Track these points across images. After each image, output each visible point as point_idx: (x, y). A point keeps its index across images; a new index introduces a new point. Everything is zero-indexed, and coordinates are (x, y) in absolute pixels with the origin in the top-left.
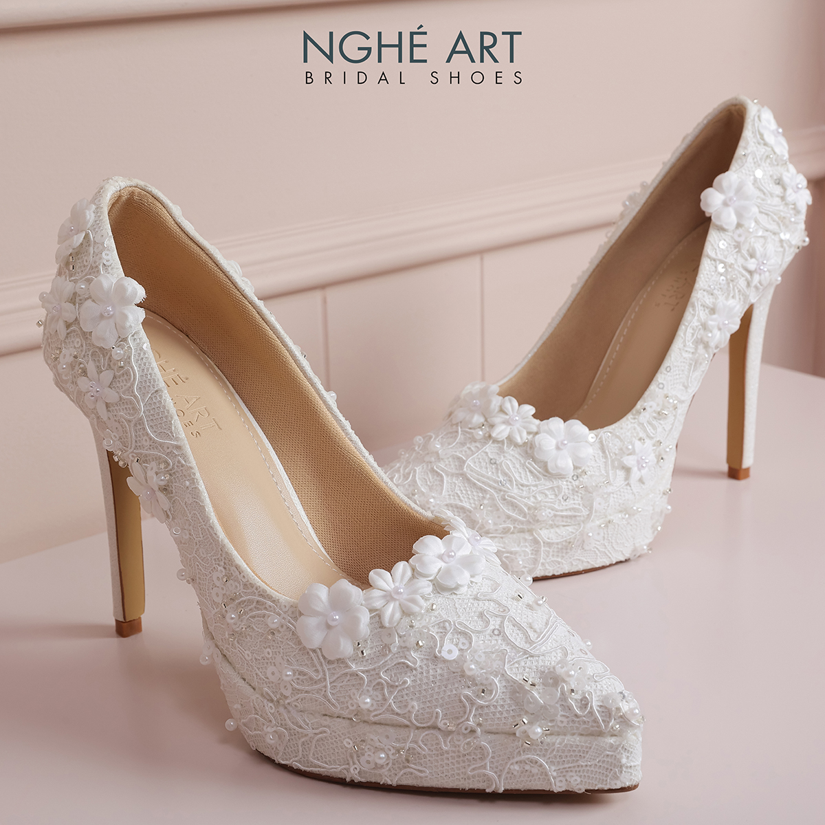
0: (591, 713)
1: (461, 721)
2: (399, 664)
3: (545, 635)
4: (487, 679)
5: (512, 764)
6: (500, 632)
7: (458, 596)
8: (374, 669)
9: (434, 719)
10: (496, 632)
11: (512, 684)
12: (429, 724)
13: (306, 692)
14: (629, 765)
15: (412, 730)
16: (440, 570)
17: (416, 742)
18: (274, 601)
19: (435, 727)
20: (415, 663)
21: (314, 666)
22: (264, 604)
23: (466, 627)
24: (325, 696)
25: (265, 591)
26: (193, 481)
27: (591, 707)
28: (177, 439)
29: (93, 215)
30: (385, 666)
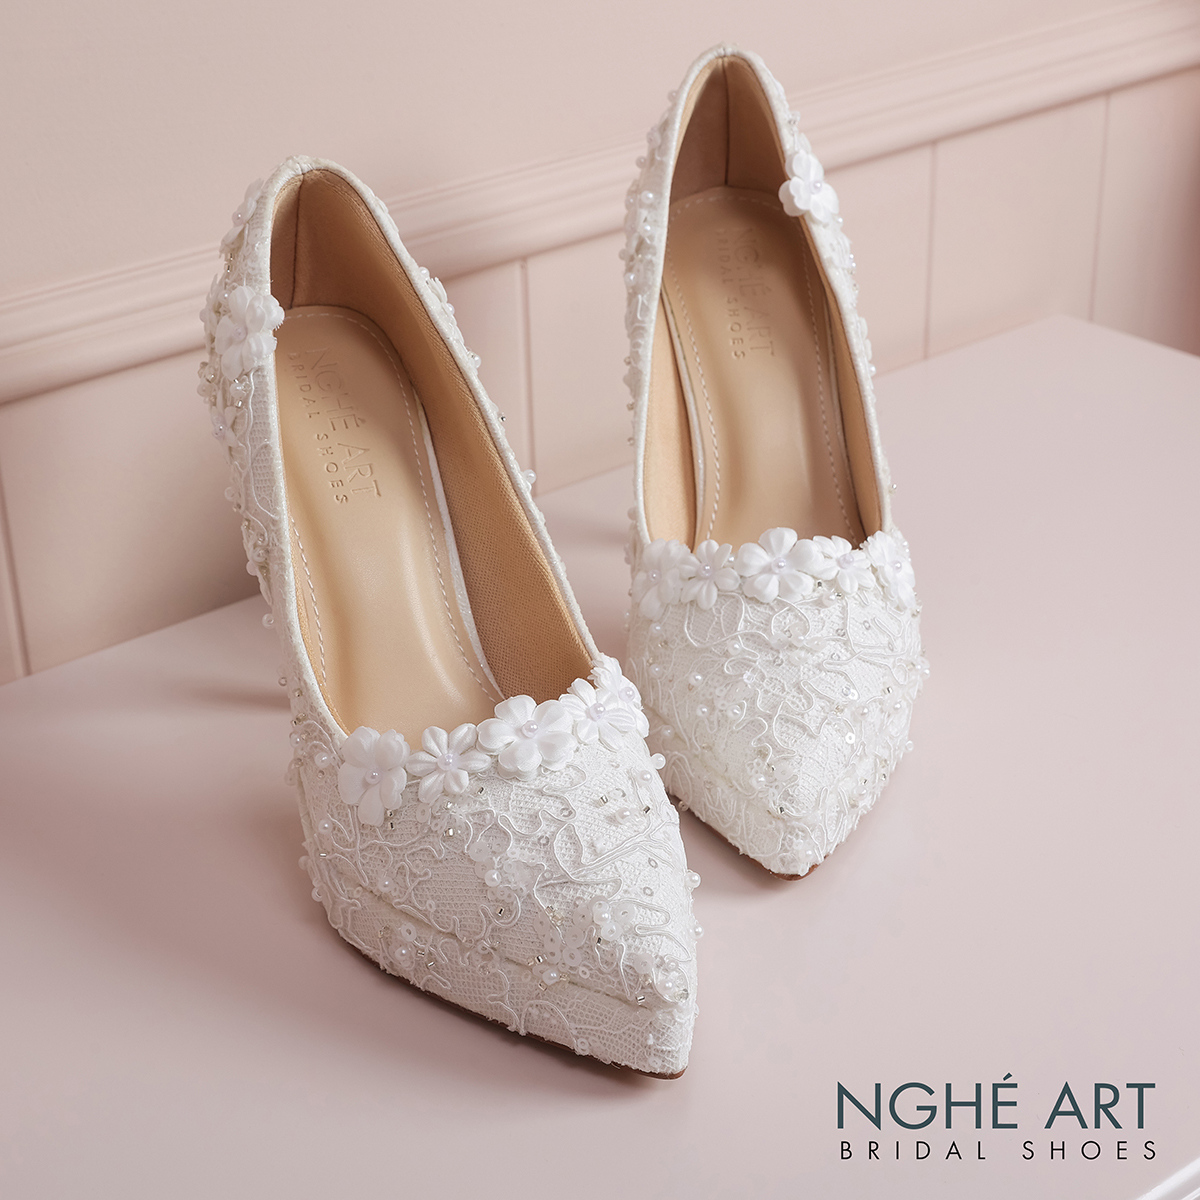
0: (616, 972)
1: (477, 937)
2: (426, 849)
3: (604, 859)
4: (509, 896)
5: (531, 1006)
6: (547, 843)
7: (520, 784)
8: (401, 849)
9: (452, 926)
10: (543, 841)
11: (537, 910)
12: (448, 931)
13: (342, 854)
14: (659, 1047)
15: (433, 933)
16: (509, 744)
17: (435, 947)
18: (330, 735)
19: (453, 935)
20: (440, 855)
21: (349, 826)
22: (322, 734)
23: (509, 825)
24: (355, 864)
25: (325, 720)
26: (283, 568)
27: (617, 965)
28: (275, 512)
29: (254, 204)
30: (412, 848)
